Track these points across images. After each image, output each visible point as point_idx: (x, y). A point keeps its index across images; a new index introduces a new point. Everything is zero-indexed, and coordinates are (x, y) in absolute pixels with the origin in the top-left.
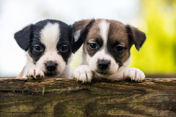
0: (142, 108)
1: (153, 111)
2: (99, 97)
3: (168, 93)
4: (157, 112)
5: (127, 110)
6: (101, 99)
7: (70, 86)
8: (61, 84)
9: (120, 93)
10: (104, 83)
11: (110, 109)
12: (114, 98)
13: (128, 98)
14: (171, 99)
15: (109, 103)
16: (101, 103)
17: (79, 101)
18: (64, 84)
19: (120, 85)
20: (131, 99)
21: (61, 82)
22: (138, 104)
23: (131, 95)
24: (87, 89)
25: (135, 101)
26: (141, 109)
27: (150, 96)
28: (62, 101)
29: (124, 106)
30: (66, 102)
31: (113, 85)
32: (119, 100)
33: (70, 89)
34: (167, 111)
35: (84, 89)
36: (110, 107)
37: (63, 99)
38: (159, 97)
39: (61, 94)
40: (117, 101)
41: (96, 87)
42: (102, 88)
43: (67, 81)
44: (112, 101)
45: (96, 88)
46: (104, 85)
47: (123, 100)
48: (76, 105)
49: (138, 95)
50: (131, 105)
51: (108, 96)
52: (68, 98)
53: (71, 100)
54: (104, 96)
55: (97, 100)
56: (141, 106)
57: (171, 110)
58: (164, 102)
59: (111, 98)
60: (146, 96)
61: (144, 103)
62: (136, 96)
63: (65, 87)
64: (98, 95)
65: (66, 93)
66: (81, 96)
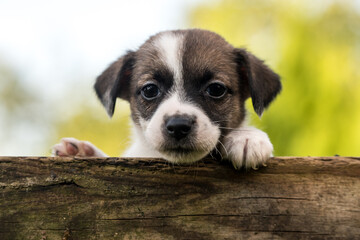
0: (204, 227)
1: (231, 234)
2: (102, 202)
3: (266, 191)
4: (240, 236)
5: (168, 233)
6: (105, 206)
7: (31, 174)
8: (9, 169)
9: (152, 191)
10: (113, 168)
11: (128, 230)
12: (138, 203)
13: (170, 203)
14: (273, 206)
15: (126, 216)
16: (105, 216)
17: (53, 211)
18: (15, 169)
19: (150, 173)
20: (178, 207)
21: (9, 165)
22: (195, 217)
23: (177, 197)
24: (72, 183)
25: (189, 210)
26: (202, 231)
27: (225, 197)
28: (12, 212)
29: (161, 224)
30: (21, 214)
31: (134, 172)
32: (147, 210)
33: (30, 182)
34: (265, 235)
35: (65, 183)
36: (128, 225)
37: (13, 206)
38: (245, 202)
39: (10, 194)
40: (144, 210)
41: (95, 177)
42: (107, 179)
43: (22, 164)
44: (132, 211)
45: (93, 180)
46: (114, 172)
47: (158, 207)
48: (46, 221)
49: (194, 196)
50: (179, 222)
51: (121, 198)
52: (26, 204)
53: (32, 210)
54: (113, 198)
55: (96, 209)
56: (200, 223)
57: (275, 232)
58: (259, 213)
59: (129, 204)
60: (214, 199)
61: (210, 216)
62: (189, 197)
63: (18, 177)
64: (98, 196)
65: (22, 192)
66: (57, 198)
